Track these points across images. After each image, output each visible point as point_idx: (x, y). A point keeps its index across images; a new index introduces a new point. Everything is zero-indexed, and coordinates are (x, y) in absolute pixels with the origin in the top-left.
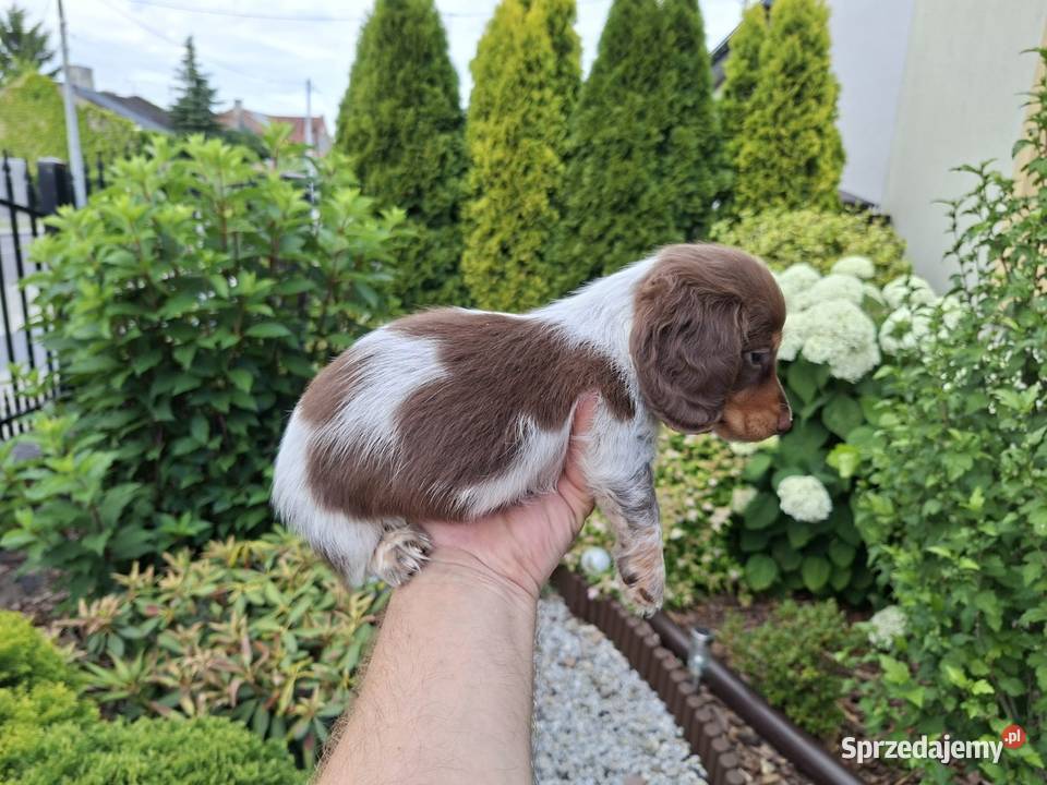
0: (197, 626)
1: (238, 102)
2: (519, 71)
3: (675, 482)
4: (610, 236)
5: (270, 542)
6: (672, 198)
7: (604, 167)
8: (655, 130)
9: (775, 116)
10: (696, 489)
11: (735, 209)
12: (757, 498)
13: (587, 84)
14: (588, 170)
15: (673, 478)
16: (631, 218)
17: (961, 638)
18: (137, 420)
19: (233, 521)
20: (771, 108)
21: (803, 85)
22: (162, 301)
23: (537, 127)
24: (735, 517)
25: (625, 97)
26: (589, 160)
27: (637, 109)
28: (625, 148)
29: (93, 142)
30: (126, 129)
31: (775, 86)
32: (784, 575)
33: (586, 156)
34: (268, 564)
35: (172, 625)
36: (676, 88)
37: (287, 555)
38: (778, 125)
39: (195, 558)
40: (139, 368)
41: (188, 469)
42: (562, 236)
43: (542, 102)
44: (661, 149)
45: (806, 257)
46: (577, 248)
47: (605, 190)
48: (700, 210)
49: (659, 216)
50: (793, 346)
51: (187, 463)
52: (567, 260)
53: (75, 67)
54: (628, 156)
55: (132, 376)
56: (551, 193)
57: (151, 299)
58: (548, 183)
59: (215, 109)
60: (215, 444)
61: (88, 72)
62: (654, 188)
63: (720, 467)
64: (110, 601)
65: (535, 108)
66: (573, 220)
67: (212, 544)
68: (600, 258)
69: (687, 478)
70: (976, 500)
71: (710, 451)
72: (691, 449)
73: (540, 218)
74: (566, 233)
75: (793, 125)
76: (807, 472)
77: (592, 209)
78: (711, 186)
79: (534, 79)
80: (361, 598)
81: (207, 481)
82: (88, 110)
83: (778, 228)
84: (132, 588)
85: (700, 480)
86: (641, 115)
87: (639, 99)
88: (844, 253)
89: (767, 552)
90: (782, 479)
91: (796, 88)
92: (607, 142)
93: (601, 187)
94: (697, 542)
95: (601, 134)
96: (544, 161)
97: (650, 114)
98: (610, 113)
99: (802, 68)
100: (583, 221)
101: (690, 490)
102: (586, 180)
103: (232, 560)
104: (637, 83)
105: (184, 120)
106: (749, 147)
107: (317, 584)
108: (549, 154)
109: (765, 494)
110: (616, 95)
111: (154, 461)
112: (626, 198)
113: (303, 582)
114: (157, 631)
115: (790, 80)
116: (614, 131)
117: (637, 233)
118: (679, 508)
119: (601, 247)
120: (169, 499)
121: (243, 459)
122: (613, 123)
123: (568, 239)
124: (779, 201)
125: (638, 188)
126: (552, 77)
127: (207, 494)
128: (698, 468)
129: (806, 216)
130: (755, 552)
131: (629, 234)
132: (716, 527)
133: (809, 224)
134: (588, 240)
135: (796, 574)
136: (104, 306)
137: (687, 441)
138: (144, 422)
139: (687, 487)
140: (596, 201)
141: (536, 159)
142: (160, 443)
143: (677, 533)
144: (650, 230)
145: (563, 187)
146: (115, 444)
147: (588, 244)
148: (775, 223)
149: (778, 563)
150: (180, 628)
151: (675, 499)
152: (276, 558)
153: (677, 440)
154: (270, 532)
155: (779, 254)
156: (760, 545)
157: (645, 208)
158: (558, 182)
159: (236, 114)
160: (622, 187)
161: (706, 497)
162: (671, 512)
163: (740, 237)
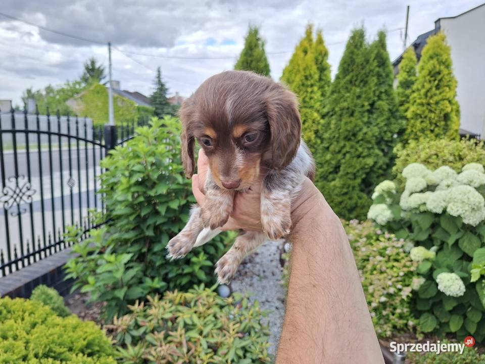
0: (163, 333)
1: (177, 93)
2: (301, 80)
3: (381, 272)
4: (344, 151)
5: (193, 293)
6: (376, 134)
7: (340, 120)
8: (366, 104)
9: (426, 95)
10: (392, 277)
11: (406, 138)
12: (425, 283)
13: (333, 84)
14: (333, 122)
15: (381, 270)
16: (353, 143)
18: (140, 234)
19: (176, 281)
20: (423, 91)
21: (440, 81)
22: (154, 185)
23: (310, 103)
24: (413, 292)
25: (351, 89)
26: (334, 117)
27: (357, 94)
28: (350, 111)
29: (119, 111)
30: (132, 105)
31: (425, 81)
32: (441, 324)
33: (332, 115)
34: (192, 304)
35: (153, 331)
36: (376, 85)
37: (201, 301)
38: (428, 98)
39: (161, 299)
40: (143, 213)
41: (159, 258)
42: (321, 151)
43: (312, 92)
44: (370, 112)
45: (445, 162)
46: (328, 156)
47: (341, 131)
48: (389, 139)
49: (369, 142)
50: (442, 206)
51: (159, 255)
52: (323, 162)
53: (114, 81)
54: (352, 115)
55: (139, 216)
56: (316, 132)
58: (315, 128)
59: (168, 96)
61: (118, 83)
62: (365, 130)
63: (405, 266)
64: (127, 318)
65: (309, 95)
66: (326, 144)
67: (168, 292)
68: (339, 161)
69: (388, 271)
71: (400, 258)
72: (389, 257)
73: (310, 143)
74: (323, 150)
75: (436, 98)
76: (452, 271)
77: (335, 139)
79: (309, 83)
80: (234, 325)
81: (166, 263)
82: (117, 98)
83: (429, 148)
84: (135, 312)
85: (395, 272)
86: (359, 97)
87: (358, 90)
88: (465, 160)
89: (431, 311)
90: (439, 274)
91: (436, 82)
92: (342, 109)
93: (340, 129)
94: (393, 303)
95: (339, 106)
96: (313, 118)
97: (363, 96)
98: (343, 96)
99: (439, 73)
100: (331, 144)
101: (390, 277)
102: (332, 126)
103: (177, 301)
104: (357, 83)
105: (155, 101)
106: (413, 108)
107: (215, 316)
108: (316, 115)
109: (429, 282)
110: (347, 88)
111: (144, 253)
112: (351, 133)
113: (209, 315)
114: (145, 333)
115: (433, 79)
116: (345, 104)
117: (357, 150)
118: (385, 286)
119: (340, 156)
120: (150, 270)
122: (345, 101)
123: (323, 152)
124: (430, 134)
125: (358, 129)
126: (317, 82)
127: (166, 268)
128: (393, 266)
129: (444, 142)
130: (425, 312)
131: (352, 150)
132: (404, 297)
133: (446, 145)
134: (334, 153)
135: (447, 324)
136: (130, 187)
137: (388, 252)
138: (142, 236)
139: (388, 275)
140: (337, 135)
141: (309, 117)
142: (147, 245)
143: (383, 299)
144: (364, 149)
145: (322, 129)
146: (129, 245)
147: (333, 154)
148: (427, 146)
149: (437, 318)
150: (156, 333)
151: (382, 281)
152: (196, 302)
153: (382, 251)
154: (193, 288)
155: (430, 160)
156: (427, 308)
157: (360, 138)
158: (320, 127)
159: (176, 98)
160: (349, 128)
161: (398, 281)
162: (380, 288)
163: (409, 152)
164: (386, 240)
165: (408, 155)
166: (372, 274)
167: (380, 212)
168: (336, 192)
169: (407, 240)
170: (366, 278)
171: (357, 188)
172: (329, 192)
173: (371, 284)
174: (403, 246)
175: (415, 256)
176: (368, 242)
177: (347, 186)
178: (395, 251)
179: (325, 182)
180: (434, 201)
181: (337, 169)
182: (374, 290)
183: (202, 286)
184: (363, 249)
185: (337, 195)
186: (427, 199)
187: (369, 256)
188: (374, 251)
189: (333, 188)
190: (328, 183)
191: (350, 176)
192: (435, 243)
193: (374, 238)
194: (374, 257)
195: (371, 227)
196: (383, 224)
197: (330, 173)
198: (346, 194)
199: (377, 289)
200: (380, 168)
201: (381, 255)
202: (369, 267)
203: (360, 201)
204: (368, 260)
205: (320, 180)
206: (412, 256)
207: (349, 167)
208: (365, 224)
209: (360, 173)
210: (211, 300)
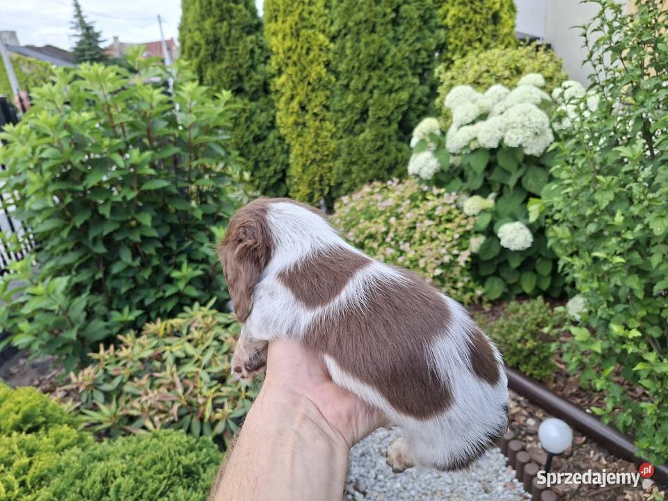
0: (146, 377)
1: (116, 38)
3: (432, 240)
4: (369, 87)
5: (183, 318)
6: (407, 54)
7: (358, 40)
8: (388, 10)
10: (446, 242)
11: (449, 55)
12: (485, 241)
14: (348, 45)
15: (431, 237)
16: (381, 72)
17: (620, 307)
18: (86, 254)
19: (159, 308)
22: (83, 176)
23: (311, 21)
24: (473, 256)
26: (348, 37)
28: (370, 24)
30: (46, 68)
32: (510, 287)
33: (345, 35)
34: (184, 332)
35: (131, 378)
37: (195, 324)
39: (138, 335)
40: (78, 222)
41: (123, 281)
42: (338, 92)
43: (311, 3)
44: (395, 22)
45: (498, 80)
46: (350, 98)
47: (361, 56)
48: (427, 60)
49: (399, 68)
50: (497, 138)
51: (122, 278)
52: (344, 107)
53: (4, 32)
54: (373, 30)
55: (74, 228)
56: (327, 64)
57: (76, 177)
58: (324, 58)
59: (102, 46)
60: (137, 263)
61: (13, 34)
62: (394, 50)
63: (460, 226)
64: (89, 371)
65: (306, 7)
66: (344, 80)
67: (148, 325)
68: (366, 102)
69: (440, 236)
70: (619, 219)
71: (452, 216)
72: (440, 217)
73: (322, 82)
74: (341, 90)
76: (515, 219)
77: (356, 70)
78: (432, 42)
81: (137, 287)
82: (18, 59)
83: (478, 63)
84: (102, 360)
85: (448, 236)
88: (523, 73)
89: (497, 274)
90: (500, 226)
92: (358, 23)
93: (359, 55)
94: (452, 275)
95: (353, 18)
96: (319, 43)
100: (351, 79)
101: (443, 244)
102: (348, 52)
103: (162, 333)
105: (82, 56)
106: (453, 11)
107: (216, 338)
108: (321, 37)
109: (491, 238)
111: (100, 280)
112: (376, 59)
113: (208, 339)
114: (122, 384)
116: (361, 15)
117: (386, 82)
118: (438, 256)
119: (365, 95)
120: (115, 301)
121: (157, 270)
122: (359, 10)
123: (343, 94)
124: (477, 45)
125: (384, 51)
127: (139, 295)
128: (446, 229)
129: (496, 52)
130: (489, 276)
131: (381, 84)
132: (462, 264)
133: (498, 57)
134: (357, 92)
135: (517, 284)
136: (47, 185)
137: (437, 213)
138: (89, 256)
139: (441, 242)
140: (357, 65)
141: (313, 42)
142: (102, 268)
143: (438, 272)
144: (395, 78)
145: (334, 58)
146: (74, 273)
147: (356, 94)
148: (476, 60)
149: (504, 280)
150: (136, 379)
151: (434, 251)
152: (189, 327)
153: (431, 213)
154: (182, 311)
155: (481, 81)
156: (492, 271)
157: (389, 64)
158: (331, 56)
159: (116, 46)
160: (372, 52)
161: (453, 246)
162: (432, 259)
163: (454, 73)
164: (435, 198)
165: (453, 78)
166: (421, 244)
167: (423, 163)
168: (368, 148)
169: (461, 192)
170: (416, 251)
171: (394, 138)
172: (359, 150)
173: (422, 257)
174: (455, 201)
175: (469, 208)
176: (413, 204)
177: (381, 136)
178: (447, 208)
179: (351, 136)
180: (488, 132)
181: (364, 113)
182: (426, 263)
183: (196, 305)
184: (408, 215)
185: (369, 152)
186: (477, 132)
187: (415, 223)
188: (421, 215)
189: (363, 143)
190: (357, 138)
191: (383, 122)
192: (493, 189)
193: (420, 197)
194: (422, 222)
195: (414, 184)
196: (429, 178)
197: (356, 122)
198: (381, 147)
199: (429, 261)
200: (420, 101)
201: (430, 217)
202: (417, 236)
203: (400, 155)
204: (414, 228)
205: (344, 136)
206: (467, 211)
207: (381, 110)
208: (407, 183)
209: (396, 114)
210: (209, 320)
